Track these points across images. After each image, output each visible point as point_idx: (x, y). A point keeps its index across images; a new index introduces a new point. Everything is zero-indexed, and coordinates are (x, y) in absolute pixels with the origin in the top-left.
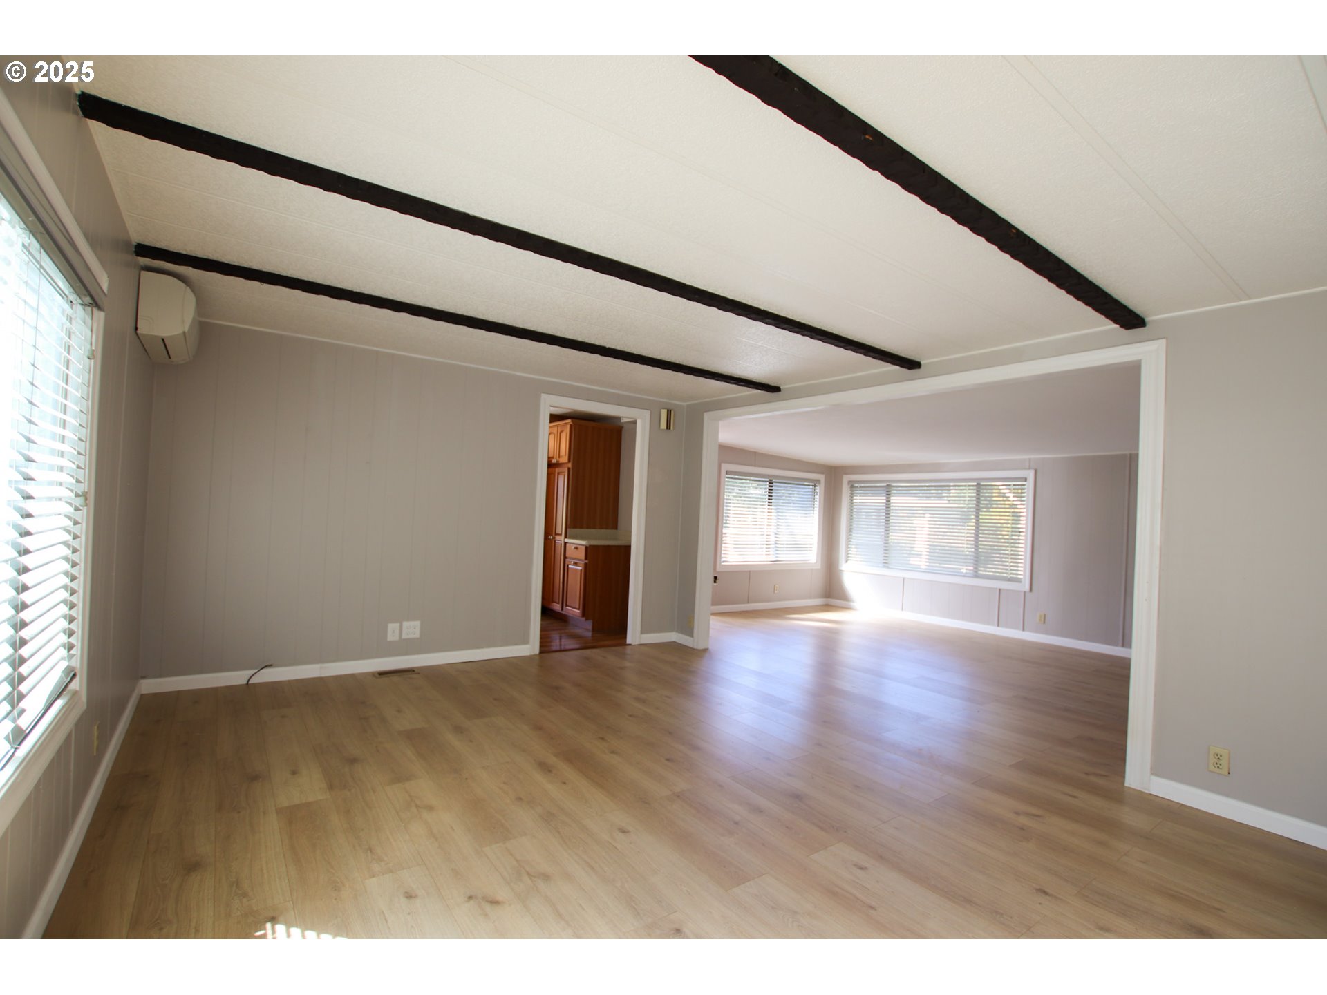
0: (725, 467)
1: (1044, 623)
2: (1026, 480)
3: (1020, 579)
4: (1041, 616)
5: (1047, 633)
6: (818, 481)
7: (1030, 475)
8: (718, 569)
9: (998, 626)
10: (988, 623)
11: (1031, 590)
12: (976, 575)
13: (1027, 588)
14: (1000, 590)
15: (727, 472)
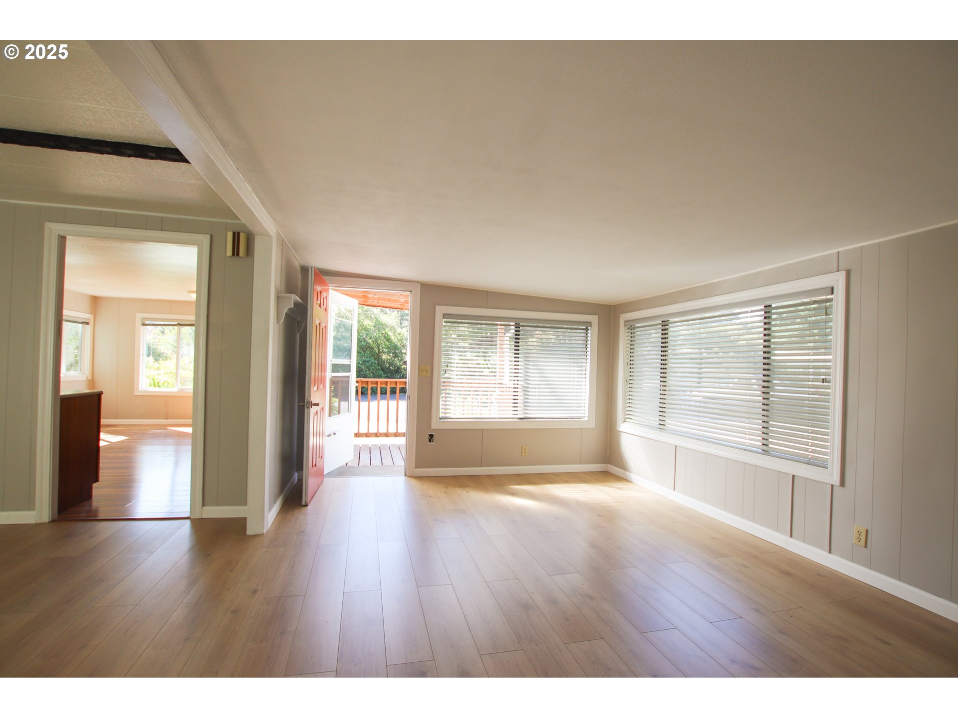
0: (440, 310)
1: (866, 546)
2: (832, 291)
3: (826, 461)
4: (860, 533)
5: (870, 565)
6: (589, 324)
7: (838, 280)
8: (435, 425)
9: (791, 536)
10: (777, 530)
11: (842, 483)
12: (766, 450)
13: (835, 479)
14: (793, 476)
15: (445, 316)
